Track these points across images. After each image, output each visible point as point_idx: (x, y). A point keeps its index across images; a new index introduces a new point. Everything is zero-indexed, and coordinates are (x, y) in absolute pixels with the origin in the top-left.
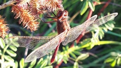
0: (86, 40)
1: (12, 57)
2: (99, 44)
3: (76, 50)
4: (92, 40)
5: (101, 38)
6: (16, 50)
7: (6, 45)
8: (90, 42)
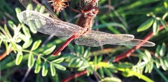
0: (127, 63)
2: (139, 78)
3: (108, 69)
4: (134, 67)
5: (146, 72)
8: (131, 68)
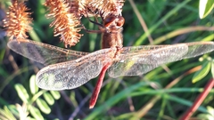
1: (43, 114)
6: (52, 102)
7: (40, 90)
